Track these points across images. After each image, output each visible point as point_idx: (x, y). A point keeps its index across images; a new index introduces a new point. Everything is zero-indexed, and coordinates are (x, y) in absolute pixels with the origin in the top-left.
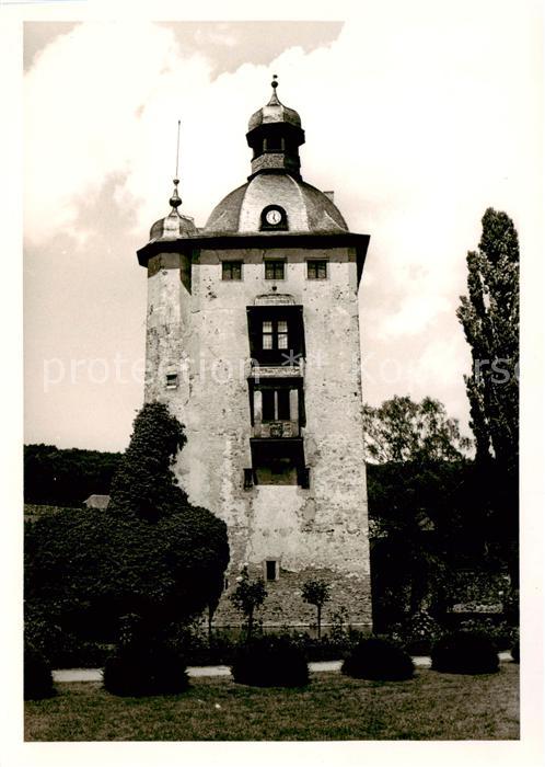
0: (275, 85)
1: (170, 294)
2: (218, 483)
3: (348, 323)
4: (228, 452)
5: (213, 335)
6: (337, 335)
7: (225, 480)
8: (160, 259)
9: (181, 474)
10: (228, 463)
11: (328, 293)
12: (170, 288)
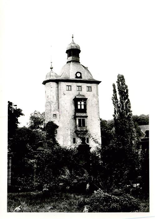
0: (73, 37)
1: (53, 93)
2: (67, 141)
3: (96, 102)
4: (69, 134)
5: (65, 104)
6: (94, 105)
7: (69, 141)
8: (50, 84)
9: (58, 139)
10: (69, 137)
11: (92, 95)
12: (53, 91)
